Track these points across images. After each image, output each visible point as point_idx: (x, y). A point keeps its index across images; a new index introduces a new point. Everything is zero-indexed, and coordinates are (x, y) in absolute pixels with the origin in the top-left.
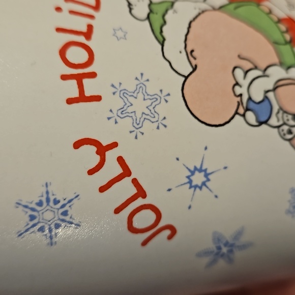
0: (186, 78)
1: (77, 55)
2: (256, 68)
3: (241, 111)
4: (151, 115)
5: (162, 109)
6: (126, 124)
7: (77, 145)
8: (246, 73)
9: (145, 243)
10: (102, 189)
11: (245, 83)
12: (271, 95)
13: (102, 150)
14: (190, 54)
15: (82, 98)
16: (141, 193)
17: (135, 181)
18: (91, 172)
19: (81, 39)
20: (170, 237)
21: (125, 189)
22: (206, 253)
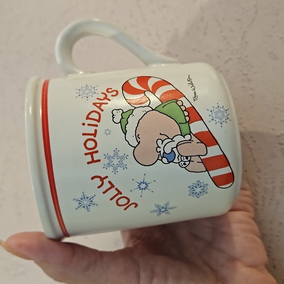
0: (135, 147)
1: (91, 144)
2: (169, 138)
3: (160, 158)
4: (121, 164)
5: (125, 162)
6: (111, 169)
7: (92, 178)
8: (163, 141)
9: (125, 209)
10: (104, 193)
11: (162, 146)
12: (175, 150)
13: (102, 179)
14: (137, 137)
15: (93, 161)
16: (120, 193)
17: (116, 189)
18: (99, 187)
19: (92, 137)
20: (135, 207)
21: (113, 192)
22: (154, 211)
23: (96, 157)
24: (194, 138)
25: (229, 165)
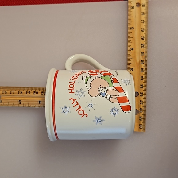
0: (89, 89)
1: (72, 86)
2: (103, 87)
3: (99, 94)
4: (82, 95)
5: (84, 94)
6: (78, 96)
7: (70, 99)
8: (101, 88)
9: (82, 117)
10: (74, 106)
11: (100, 90)
12: (106, 92)
13: (74, 100)
14: (91, 85)
15: (71, 92)
16: (80, 107)
17: (79, 105)
18: (72, 104)
19: (73, 84)
20: (87, 116)
21: (78, 107)
22: (95, 121)
23: (73, 91)
24: (114, 88)
25: (129, 102)
